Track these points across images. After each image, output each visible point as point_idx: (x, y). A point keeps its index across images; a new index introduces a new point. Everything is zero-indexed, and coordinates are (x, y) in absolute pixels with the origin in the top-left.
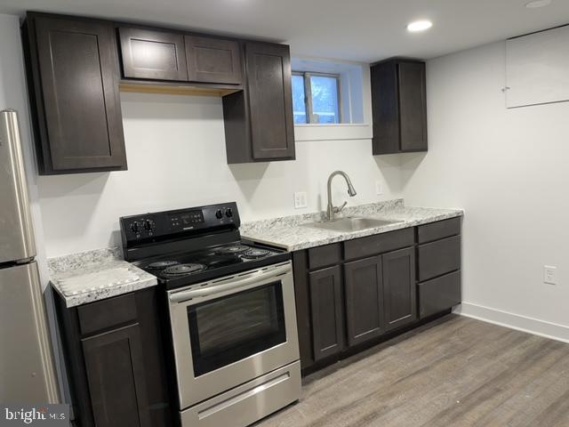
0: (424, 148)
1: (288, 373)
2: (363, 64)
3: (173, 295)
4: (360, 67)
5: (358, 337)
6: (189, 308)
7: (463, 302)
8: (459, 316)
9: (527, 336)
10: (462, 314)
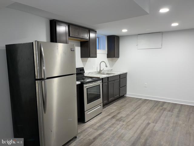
0: (118, 57)
1: (100, 106)
2: (106, 36)
3: (85, 86)
4: (105, 36)
5: (110, 99)
6: (87, 89)
7: (127, 93)
8: (126, 96)
9: (141, 99)
10: (127, 96)
